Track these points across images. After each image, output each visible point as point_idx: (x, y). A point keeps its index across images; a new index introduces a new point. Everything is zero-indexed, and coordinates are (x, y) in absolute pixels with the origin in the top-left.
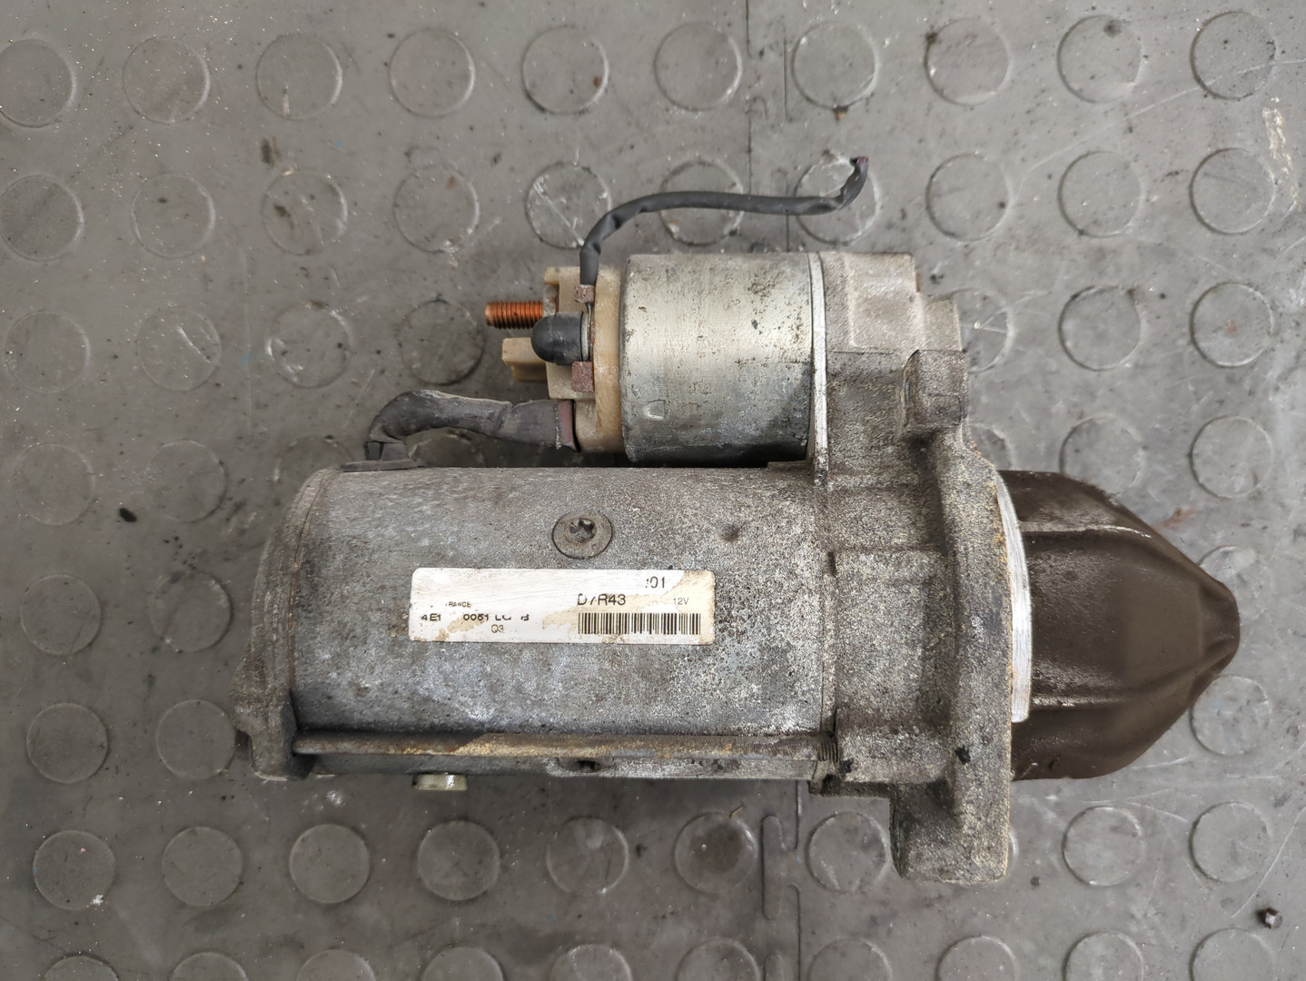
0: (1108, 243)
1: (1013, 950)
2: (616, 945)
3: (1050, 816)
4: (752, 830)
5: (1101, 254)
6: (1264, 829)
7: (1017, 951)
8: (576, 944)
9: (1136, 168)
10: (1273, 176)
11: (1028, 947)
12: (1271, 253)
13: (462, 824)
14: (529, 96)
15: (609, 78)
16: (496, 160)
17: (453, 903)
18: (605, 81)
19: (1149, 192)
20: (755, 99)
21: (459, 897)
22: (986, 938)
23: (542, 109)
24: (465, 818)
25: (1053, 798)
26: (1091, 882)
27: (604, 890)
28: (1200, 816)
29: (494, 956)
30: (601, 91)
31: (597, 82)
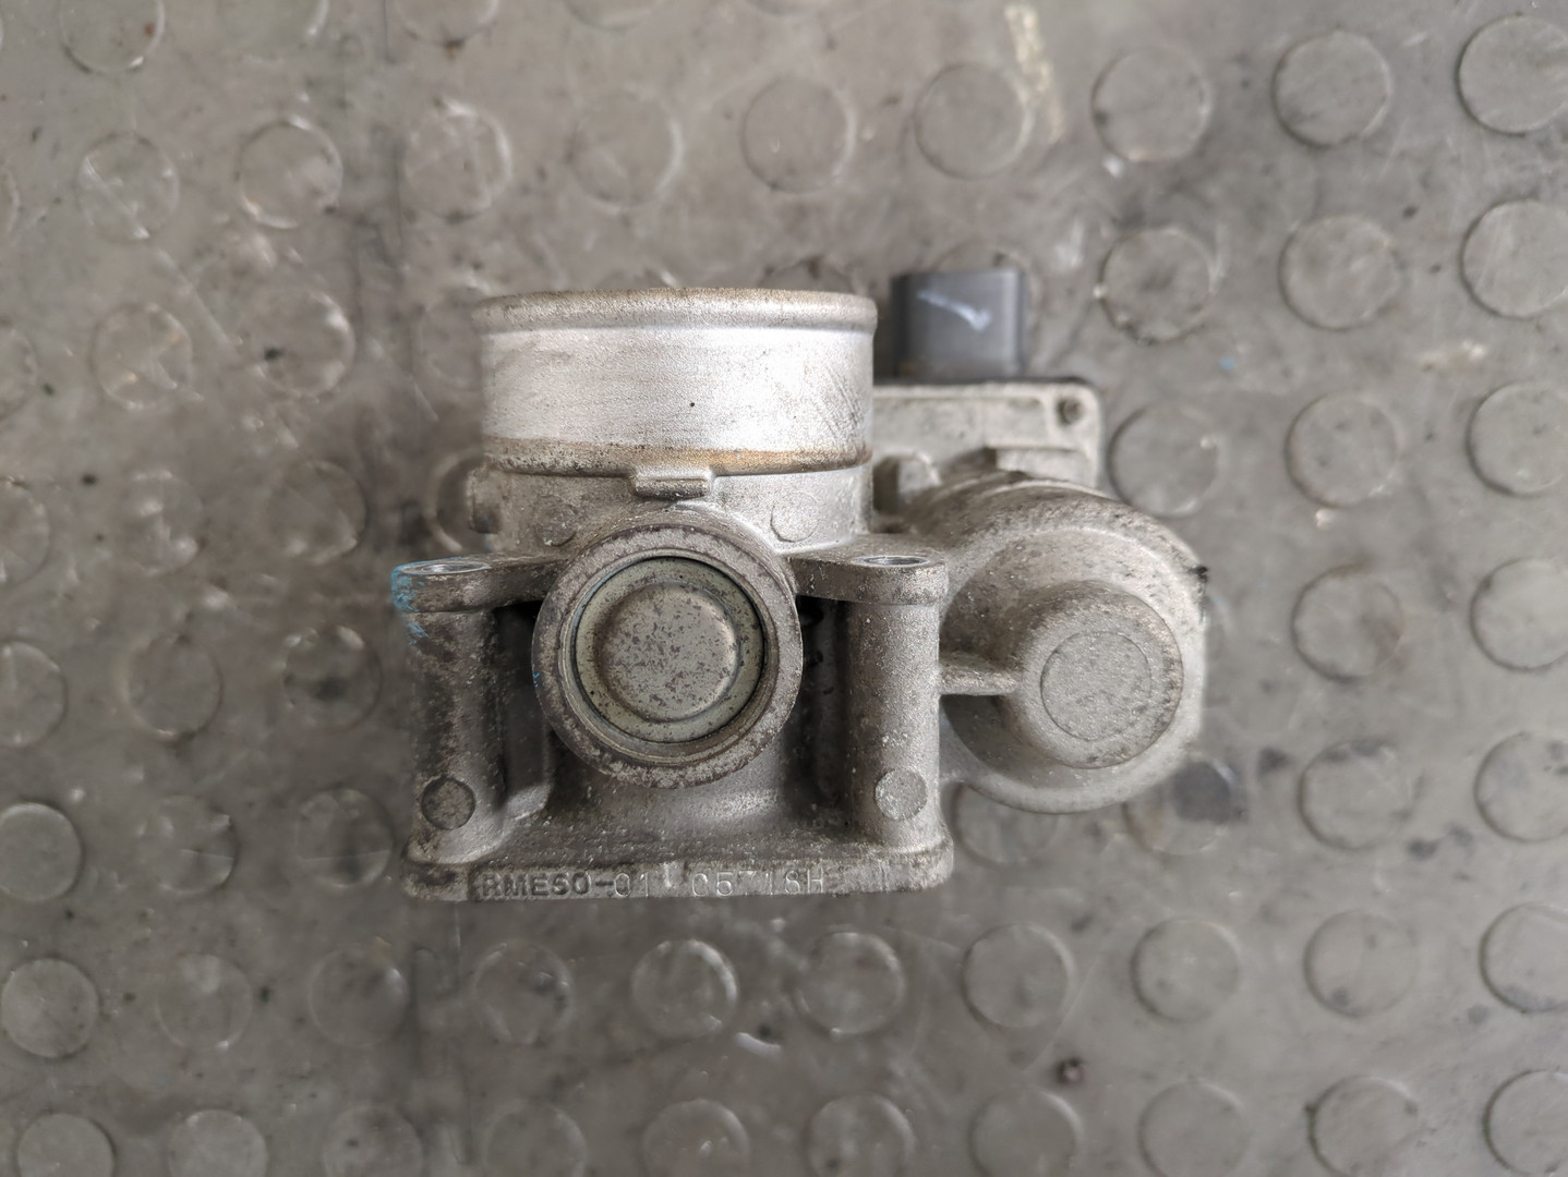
0: (810, 197)
1: (738, 1115)
2: (243, 1112)
3: (777, 947)
4: (400, 968)
5: (801, 212)
6: (1058, 960)
7: (744, 1120)
8: (198, 1109)
9: (843, 97)
10: (1023, 95)
11: (758, 1115)
12: (1029, 197)
13: (50, 963)
14: (68, 52)
15: (167, 25)
16: (35, 136)
17: (47, 1060)
18: (160, 29)
19: (860, 128)
20: (345, 38)
21: (51, 1053)
22: (702, 1103)
23: (85, 69)
24: (55, 955)
25: (778, 923)
26: (836, 1030)
27: (225, 1044)
28: (974, 943)
29: (99, 1126)
30: (156, 41)
31: (149, 30)
